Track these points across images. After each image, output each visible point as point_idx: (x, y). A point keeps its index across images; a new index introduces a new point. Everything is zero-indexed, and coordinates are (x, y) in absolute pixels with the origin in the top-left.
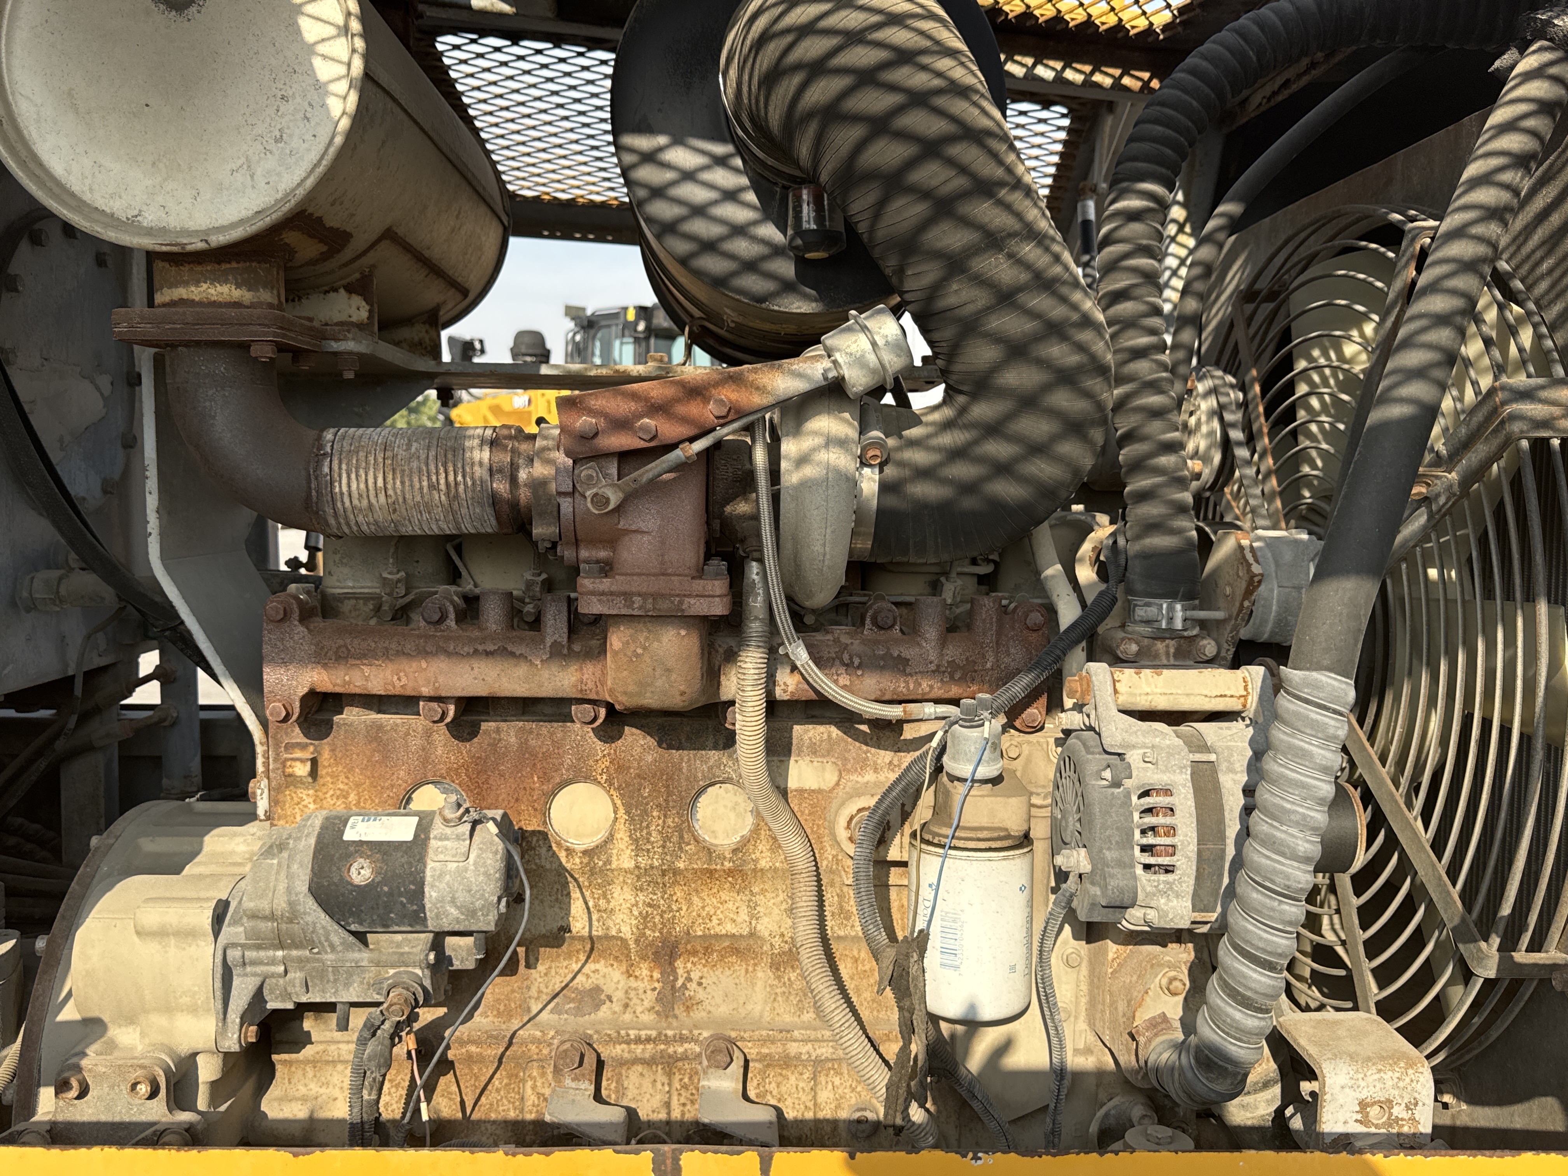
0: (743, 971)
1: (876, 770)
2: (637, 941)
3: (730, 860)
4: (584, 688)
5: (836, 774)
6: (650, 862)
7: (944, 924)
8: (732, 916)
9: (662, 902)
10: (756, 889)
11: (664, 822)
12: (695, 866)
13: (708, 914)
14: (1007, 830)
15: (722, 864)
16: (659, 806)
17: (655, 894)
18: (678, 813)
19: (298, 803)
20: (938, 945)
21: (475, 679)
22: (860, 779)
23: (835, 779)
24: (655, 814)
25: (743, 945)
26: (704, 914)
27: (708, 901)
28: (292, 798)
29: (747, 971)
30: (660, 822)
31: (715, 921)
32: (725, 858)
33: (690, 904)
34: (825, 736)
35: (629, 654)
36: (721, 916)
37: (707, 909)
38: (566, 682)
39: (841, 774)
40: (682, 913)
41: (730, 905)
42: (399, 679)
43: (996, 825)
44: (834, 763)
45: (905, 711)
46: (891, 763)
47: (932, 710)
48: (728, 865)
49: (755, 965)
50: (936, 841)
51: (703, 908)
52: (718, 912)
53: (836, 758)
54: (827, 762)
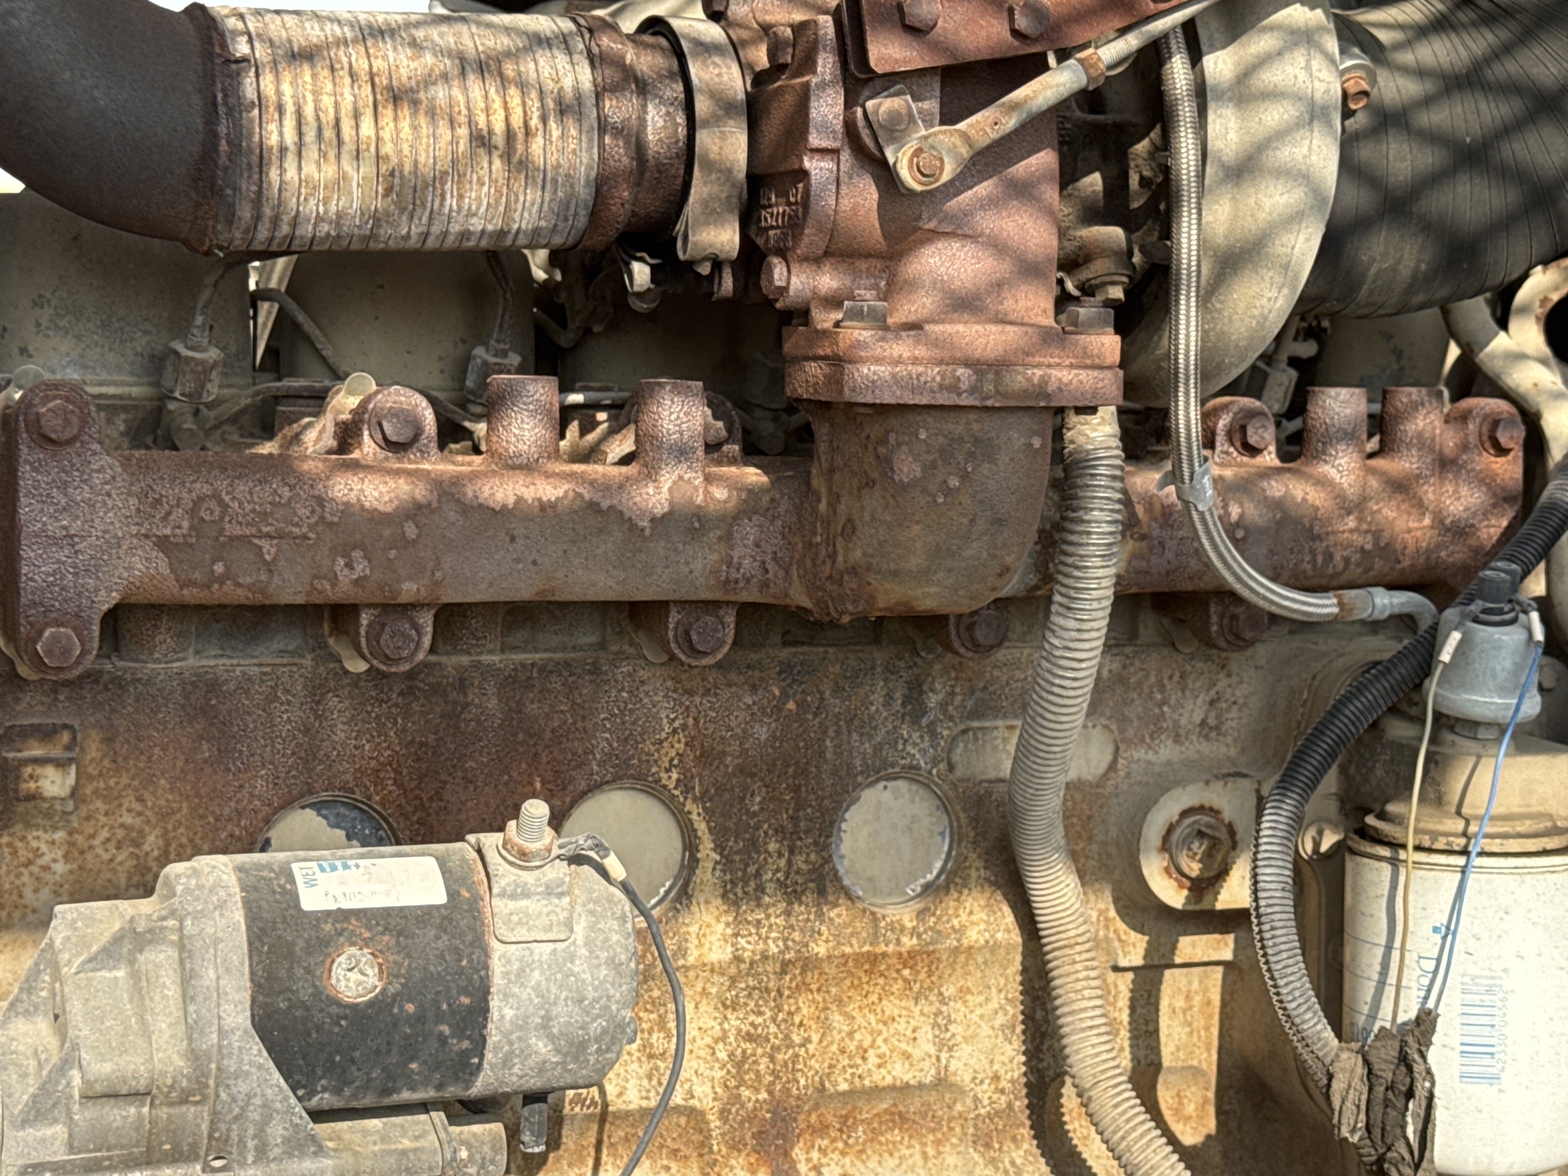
0: (918, 1157)
1: (1177, 739)
2: (724, 1114)
3: (914, 932)
4: (734, 575)
5: (1110, 749)
6: (761, 946)
7: (1469, 999)
8: (903, 1046)
9: (773, 1029)
10: (949, 990)
11: (789, 863)
12: (848, 950)
13: (859, 1047)
14: (1550, 817)
15: (898, 942)
16: (780, 830)
17: (760, 1013)
18: (816, 843)
19: (30, 863)
20: (1455, 1041)
21: (518, 561)
22: (1151, 756)
23: (1108, 758)
24: (773, 846)
25: (915, 1105)
26: (852, 1046)
27: (860, 1020)
28: (15, 853)
29: (925, 1156)
30: (782, 863)
31: (872, 1059)
32: (903, 929)
33: (826, 1028)
35: (933, 488)
36: (884, 1049)
37: (857, 1036)
38: (698, 565)
39: (1117, 749)
40: (811, 1047)
41: (901, 1026)
42: (349, 565)
43: (1534, 810)
44: (1105, 727)
45: (1340, 604)
46: (1203, 723)
47: (1386, 601)
48: (909, 942)
49: (938, 1142)
50: (1440, 845)
51: (851, 1034)
52: (879, 1041)
53: (1109, 718)
54: (1094, 726)
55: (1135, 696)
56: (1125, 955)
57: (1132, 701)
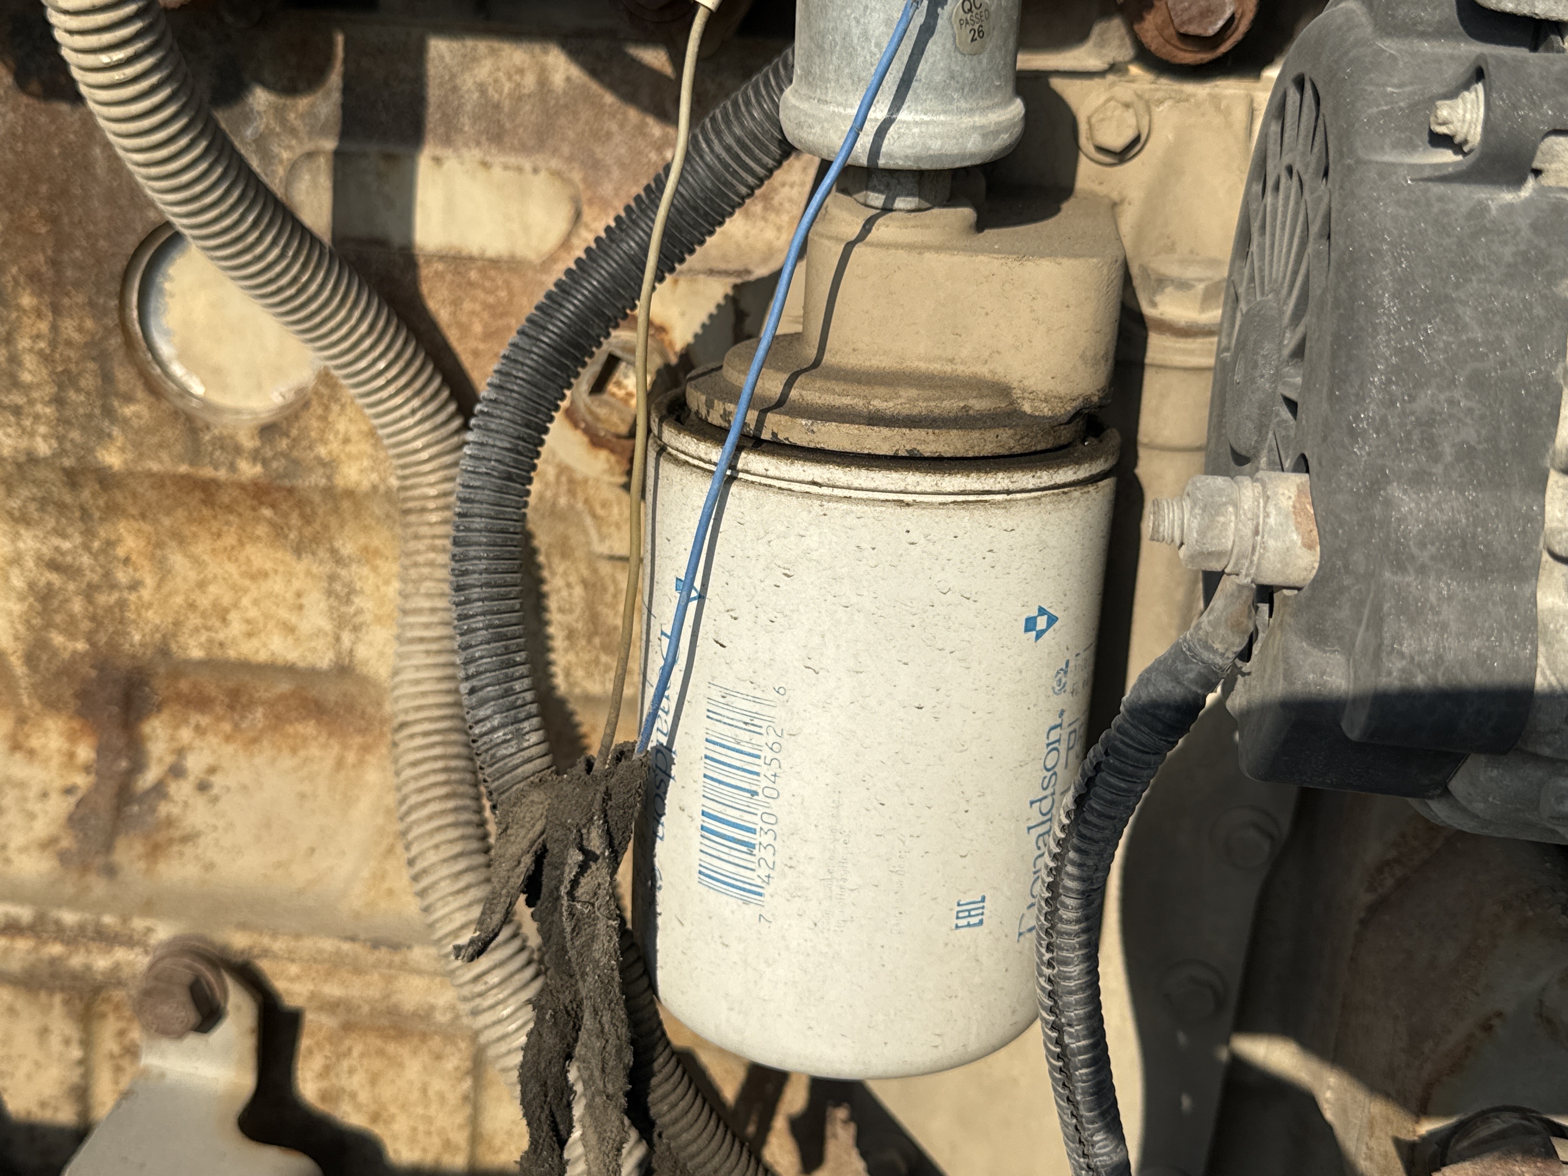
0: (329, 763)
2: (30, 659)
3: (256, 456)
5: (566, 211)
6: (24, 443)
7: (717, 731)
8: (283, 613)
9: (86, 560)
10: (347, 547)
11: (54, 328)
12: (155, 467)
13: (215, 604)
15: (233, 467)
16: (34, 278)
17: (64, 536)
18: (91, 304)
20: (696, 805)
23: (561, 226)
24: (27, 300)
25: (332, 693)
26: (204, 602)
27: (213, 568)
29: (340, 764)
30: (43, 326)
31: (236, 627)
32: (238, 450)
33: (164, 572)
34: (530, 81)
36: (253, 613)
37: (213, 589)
39: (577, 212)
40: (146, 594)
41: (276, 585)
44: (556, 174)
48: (248, 470)
49: (365, 749)
51: (202, 585)
52: (246, 601)
53: (570, 159)
54: (536, 171)
55: (614, 127)
56: (602, 538)
57: (609, 135)
